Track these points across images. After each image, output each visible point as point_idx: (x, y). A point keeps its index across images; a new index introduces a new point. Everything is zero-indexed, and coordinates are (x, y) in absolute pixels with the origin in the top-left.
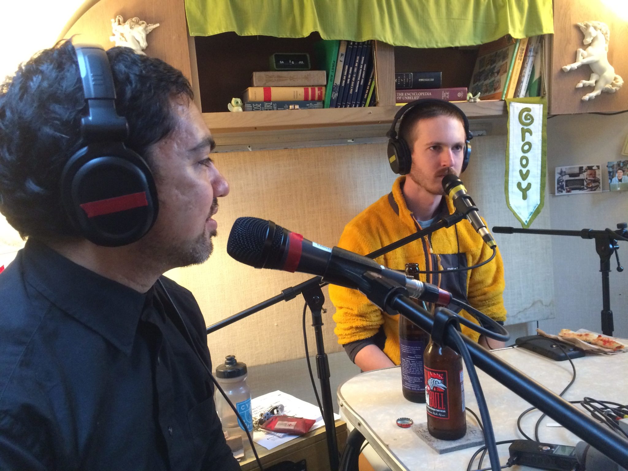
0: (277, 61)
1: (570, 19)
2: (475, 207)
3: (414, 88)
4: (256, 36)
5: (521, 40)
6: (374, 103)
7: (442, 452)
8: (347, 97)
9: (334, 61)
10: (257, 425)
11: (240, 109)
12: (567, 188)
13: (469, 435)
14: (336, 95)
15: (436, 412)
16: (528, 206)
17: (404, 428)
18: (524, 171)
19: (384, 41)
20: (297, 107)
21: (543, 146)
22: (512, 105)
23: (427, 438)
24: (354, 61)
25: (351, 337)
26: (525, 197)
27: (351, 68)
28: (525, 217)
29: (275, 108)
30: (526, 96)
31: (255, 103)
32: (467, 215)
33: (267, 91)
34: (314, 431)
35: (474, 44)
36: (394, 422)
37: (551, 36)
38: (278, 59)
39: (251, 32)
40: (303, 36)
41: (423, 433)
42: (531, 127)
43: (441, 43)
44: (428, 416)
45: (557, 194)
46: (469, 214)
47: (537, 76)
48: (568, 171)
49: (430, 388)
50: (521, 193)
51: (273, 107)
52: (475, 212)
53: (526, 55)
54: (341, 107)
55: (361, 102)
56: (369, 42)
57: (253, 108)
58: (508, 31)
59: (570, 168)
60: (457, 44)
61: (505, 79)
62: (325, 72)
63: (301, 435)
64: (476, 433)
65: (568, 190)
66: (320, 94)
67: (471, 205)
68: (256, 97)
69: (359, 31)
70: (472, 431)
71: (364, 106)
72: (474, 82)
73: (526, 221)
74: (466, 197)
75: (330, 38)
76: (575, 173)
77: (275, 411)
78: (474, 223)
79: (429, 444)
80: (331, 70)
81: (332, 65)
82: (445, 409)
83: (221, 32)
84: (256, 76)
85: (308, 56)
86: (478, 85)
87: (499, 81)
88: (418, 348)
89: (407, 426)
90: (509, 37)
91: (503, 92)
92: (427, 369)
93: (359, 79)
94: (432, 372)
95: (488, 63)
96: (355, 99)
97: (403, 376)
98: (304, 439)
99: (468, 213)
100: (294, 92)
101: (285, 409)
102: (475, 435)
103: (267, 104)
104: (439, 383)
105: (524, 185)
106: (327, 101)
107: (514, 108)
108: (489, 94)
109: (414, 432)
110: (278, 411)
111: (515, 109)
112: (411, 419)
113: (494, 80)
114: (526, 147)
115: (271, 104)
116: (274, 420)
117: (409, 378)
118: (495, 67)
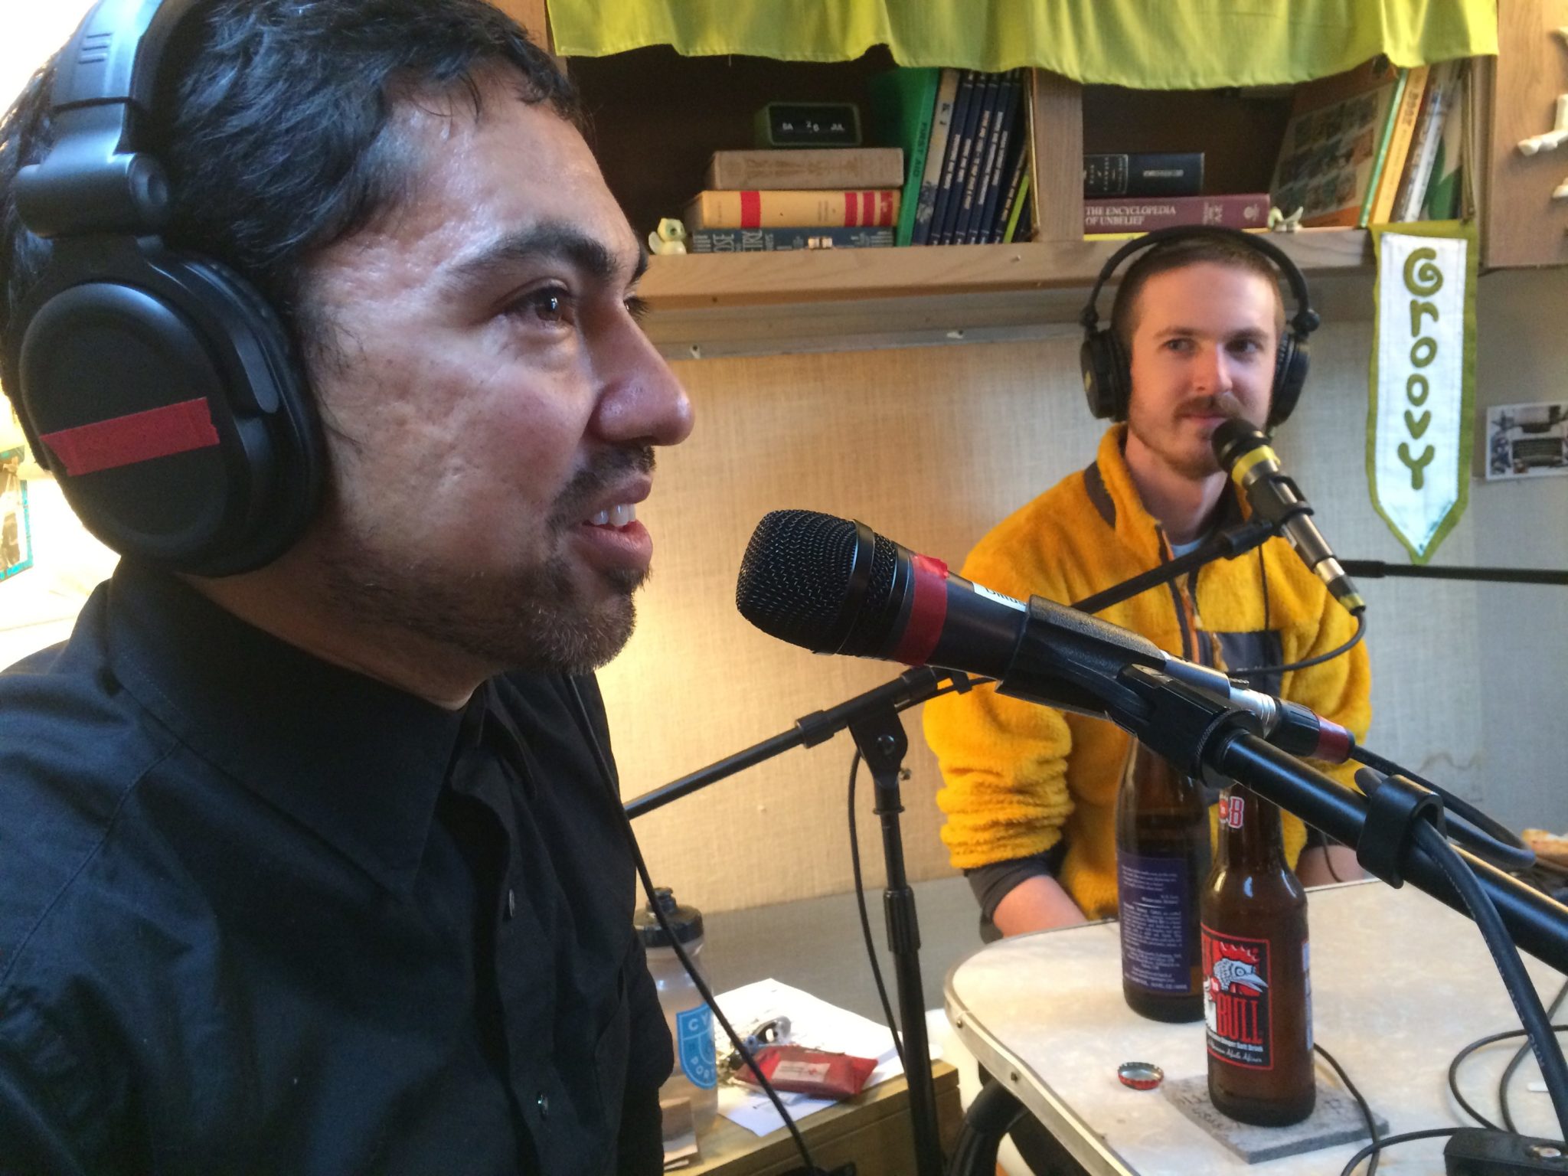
0: (776, 126)
1: (1540, 18)
2: (1303, 505)
3: (1127, 196)
4: (723, 59)
5: (1410, 70)
6: (1025, 233)
7: (1255, 1158)
8: (957, 218)
9: (925, 124)
10: (725, 1070)
11: (681, 249)
12: (1517, 461)
13: (1322, 1112)
14: (929, 211)
15: (1235, 1050)
16: (1427, 506)
17: (1139, 1089)
18: (1417, 413)
19: (1059, 71)
20: (828, 242)
21: (1466, 349)
22: (1386, 242)
23: (1208, 1118)
24: (975, 122)
25: (992, 849)
26: (1417, 483)
27: (968, 142)
28: (1417, 532)
29: (770, 244)
30: (1420, 218)
31: (719, 231)
32: (1284, 527)
33: (750, 202)
34: (874, 1091)
35: (1291, 81)
36: (1113, 1073)
37: (1489, 61)
38: (778, 117)
39: (715, 44)
40: (848, 56)
41: (1196, 1106)
42: (1436, 299)
43: (1205, 77)
44: (1212, 1059)
45: (1489, 476)
46: (1290, 524)
47: (1450, 167)
48: (1519, 418)
49: (1219, 985)
50: (1407, 473)
51: (764, 244)
52: (1306, 517)
53: (1423, 112)
54: (941, 242)
55: (993, 231)
56: (1017, 75)
57: (713, 245)
58: (1381, 46)
59: (1527, 410)
60: (1246, 80)
61: (1367, 173)
62: (900, 153)
63: (843, 1099)
64: (1340, 1107)
65: (1520, 466)
66: (885, 210)
67: (1294, 500)
68: (720, 216)
69: (992, 43)
70: (1328, 1102)
71: (1001, 241)
72: (1282, 182)
73: (1421, 546)
74: (1279, 479)
75: (917, 62)
76: (1539, 421)
77: (769, 1034)
78: (1304, 546)
79: (1217, 1137)
80: (916, 147)
81: (918, 134)
82: (1260, 1042)
83: (637, 46)
84: (723, 162)
85: (856, 110)
86: (1291, 189)
87: (1351, 179)
88: (1168, 878)
89: (1149, 1085)
90: (1382, 62)
91: (1363, 207)
92: (1208, 934)
93: (988, 170)
94: (1227, 942)
95: (1320, 133)
96: (978, 225)
97: (1125, 951)
98: (849, 1110)
99: (1285, 521)
100: (820, 204)
101: (793, 1029)
102: (1338, 1113)
103: (749, 234)
104: (1245, 973)
105: (1416, 451)
106: (906, 228)
107: (1391, 248)
108: (1324, 213)
109: (1168, 1100)
110: (775, 1034)
111: (1395, 250)
112: (1157, 1064)
113: (1337, 177)
114: (1423, 352)
115: (760, 234)
116: (768, 1057)
117: (1142, 956)
118: (1340, 141)
